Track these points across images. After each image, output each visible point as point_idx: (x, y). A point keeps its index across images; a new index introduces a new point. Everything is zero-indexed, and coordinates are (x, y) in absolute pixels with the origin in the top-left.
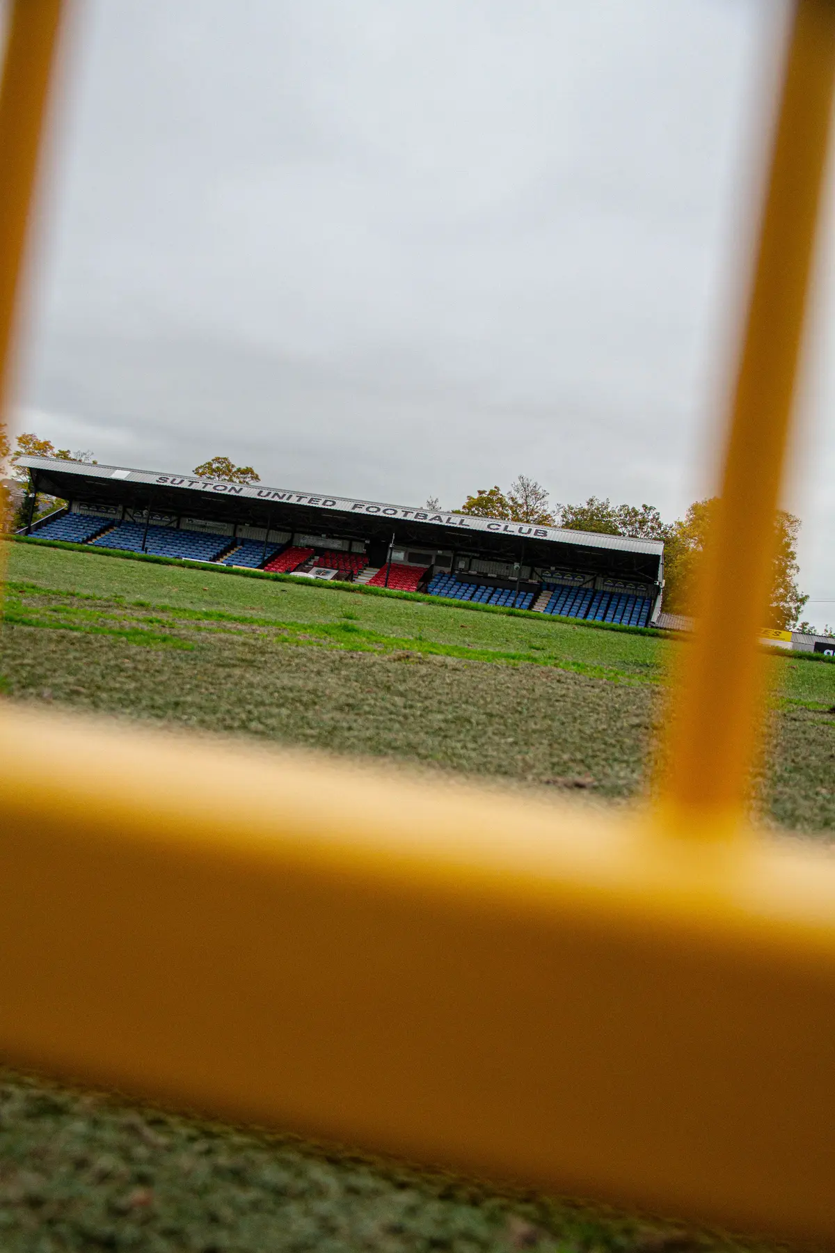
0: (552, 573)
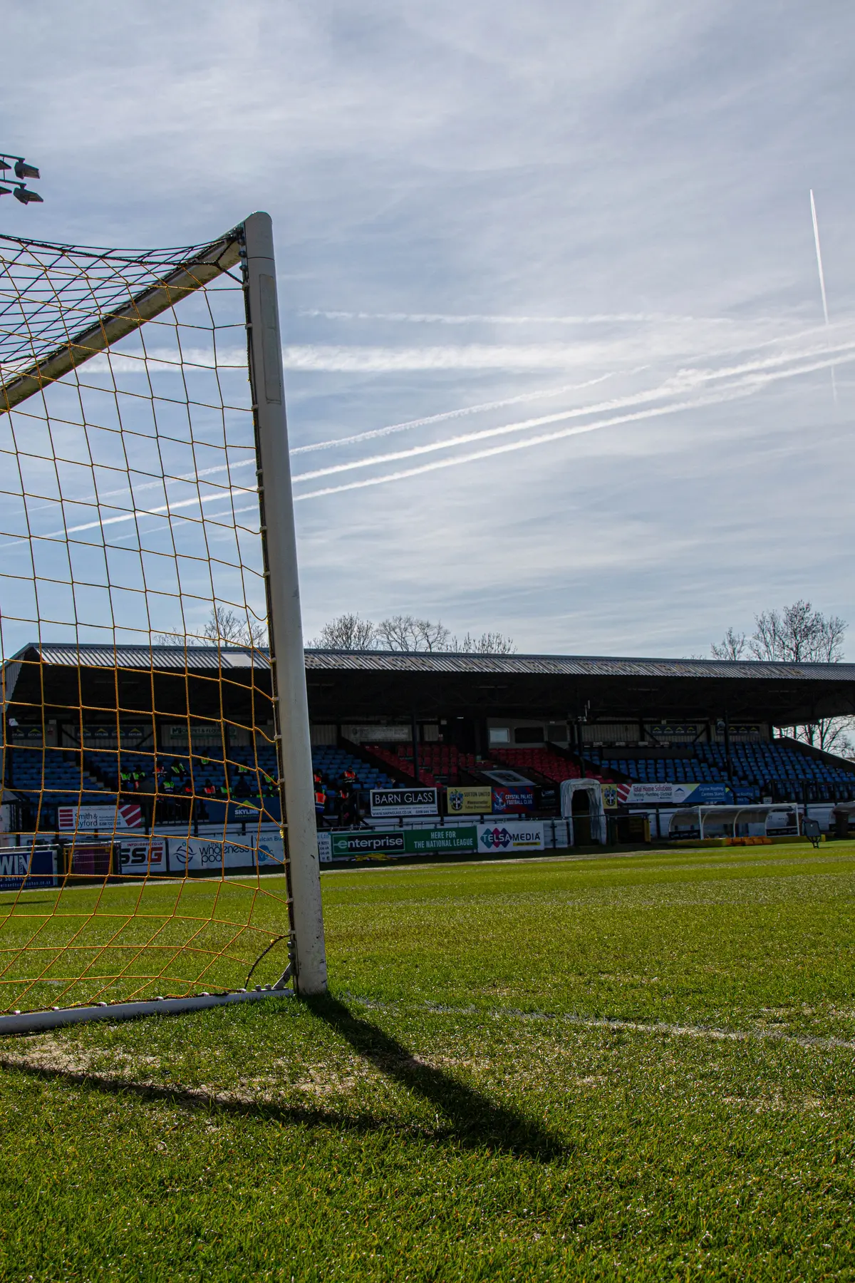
0: (663, 728)
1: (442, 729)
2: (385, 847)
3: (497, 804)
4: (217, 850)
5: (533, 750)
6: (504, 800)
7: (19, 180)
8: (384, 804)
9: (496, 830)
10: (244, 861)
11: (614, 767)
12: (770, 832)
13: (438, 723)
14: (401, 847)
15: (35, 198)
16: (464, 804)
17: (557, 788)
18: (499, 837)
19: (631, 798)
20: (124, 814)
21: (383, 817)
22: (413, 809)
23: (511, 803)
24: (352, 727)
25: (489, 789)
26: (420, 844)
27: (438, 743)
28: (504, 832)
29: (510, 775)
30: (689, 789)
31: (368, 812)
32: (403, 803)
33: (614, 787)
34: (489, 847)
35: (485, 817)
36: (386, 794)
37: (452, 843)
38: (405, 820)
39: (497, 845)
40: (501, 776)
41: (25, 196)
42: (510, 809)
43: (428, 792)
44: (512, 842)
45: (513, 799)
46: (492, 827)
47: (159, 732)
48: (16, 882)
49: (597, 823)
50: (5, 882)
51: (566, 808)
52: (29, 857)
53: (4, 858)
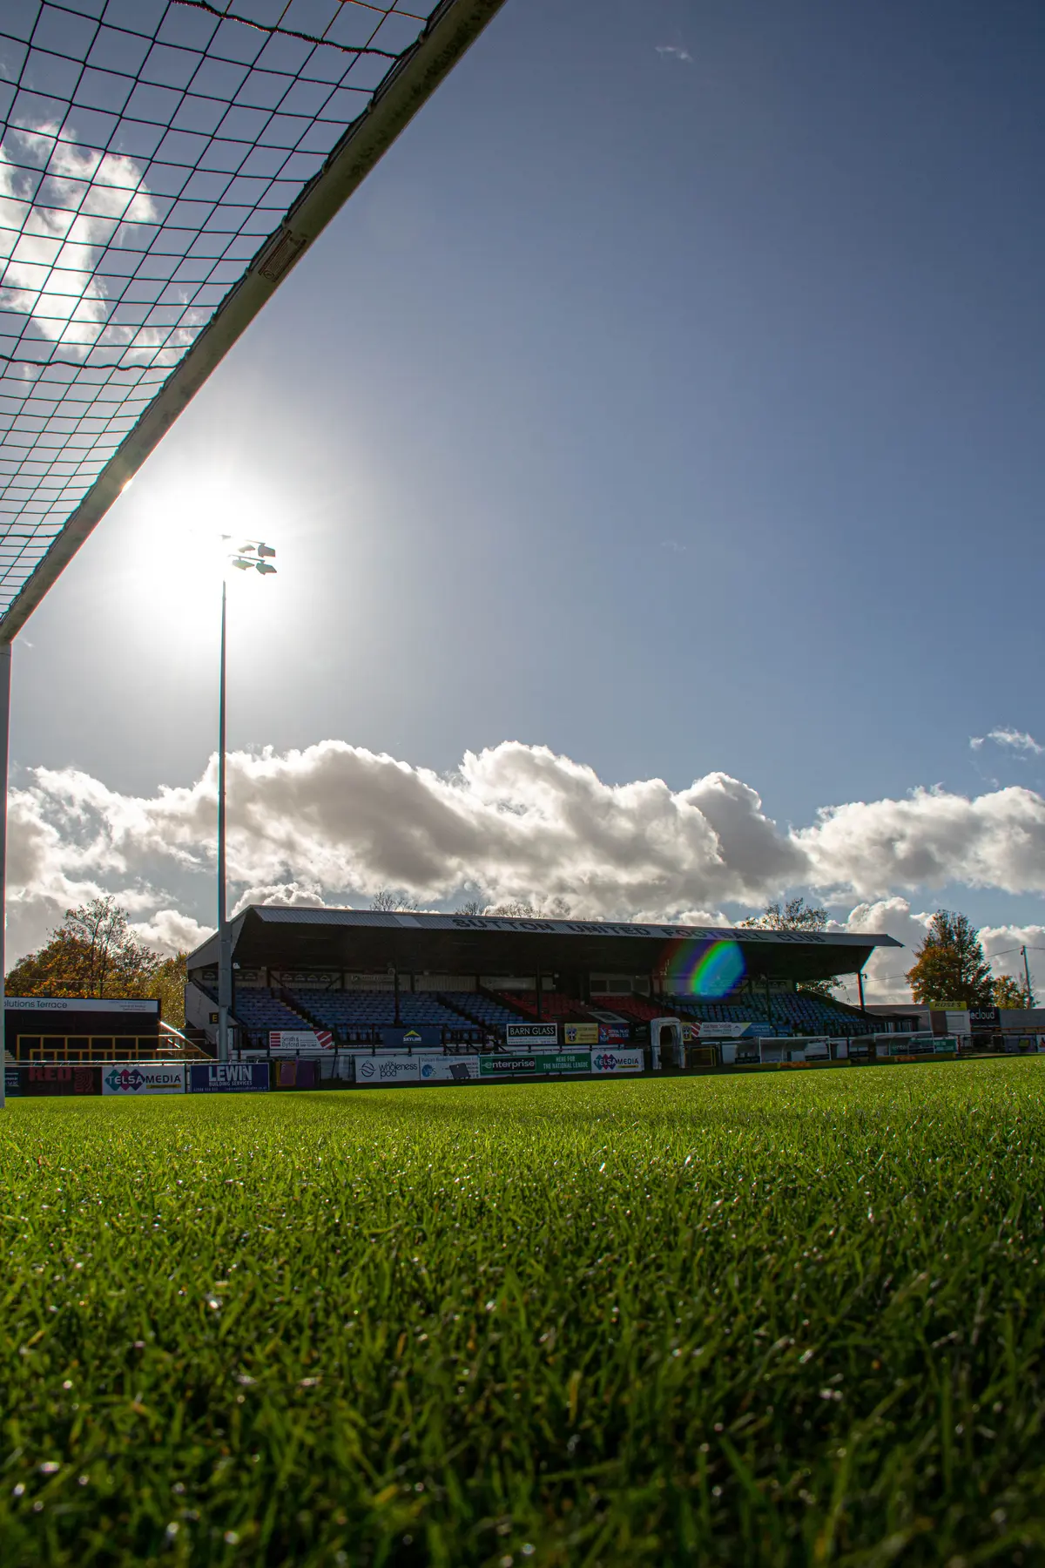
1: (555, 981)
2: (521, 1068)
3: (603, 1036)
4: (393, 1068)
5: (623, 998)
6: (608, 1034)
7: (260, 558)
8: (517, 1035)
9: (605, 1056)
10: (415, 1076)
11: (685, 1010)
12: (808, 1058)
13: (552, 976)
14: (533, 1068)
15: (272, 570)
16: (577, 1037)
17: (648, 1024)
18: (607, 1061)
19: (702, 1034)
20: (319, 1038)
21: (516, 1045)
22: (539, 1040)
23: (613, 1036)
24: (487, 979)
25: (596, 1025)
26: (547, 1066)
27: (553, 991)
28: (612, 1057)
29: (609, 1016)
30: (744, 1026)
31: (505, 1041)
32: (531, 1034)
33: (689, 1024)
34: (600, 1069)
35: (594, 1046)
36: (519, 1027)
37: (573, 1066)
38: (532, 1048)
39: (606, 1067)
40: (603, 1016)
41: (265, 569)
42: (612, 1041)
43: (550, 1026)
44: (617, 1065)
45: (614, 1033)
46: (602, 1054)
47: (342, 979)
48: (240, 1086)
49: (678, 1052)
50: (231, 1086)
51: (656, 1040)
52: (250, 1068)
53: (232, 1068)
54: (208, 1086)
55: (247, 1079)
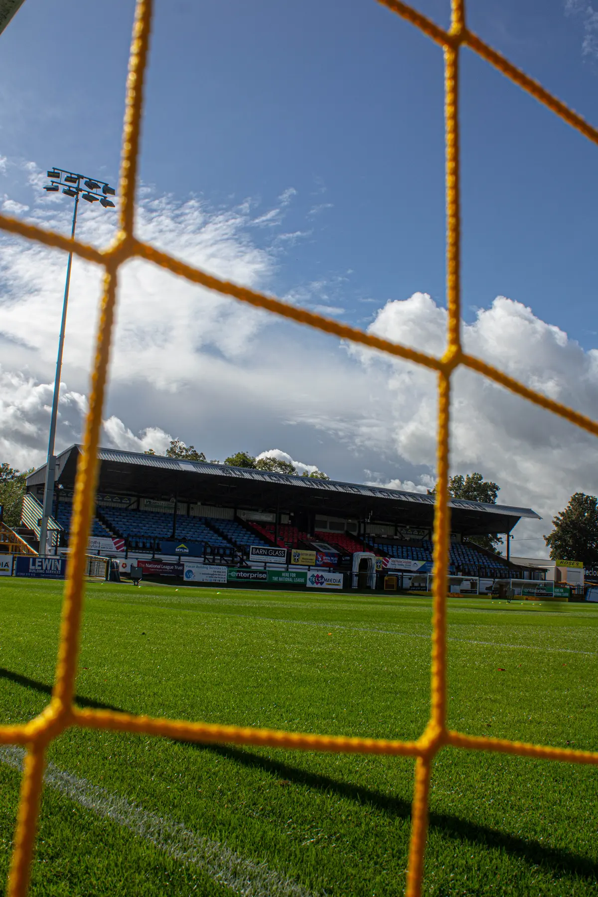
0: (407, 530)
1: (291, 518)
2: (257, 578)
3: (318, 561)
5: (337, 534)
6: (322, 558)
7: (104, 195)
8: (258, 554)
9: (318, 575)
11: (381, 548)
12: (462, 591)
13: (289, 514)
14: (265, 579)
15: (110, 204)
16: (300, 560)
17: (351, 556)
18: (318, 579)
19: (389, 566)
21: (256, 561)
22: (273, 559)
23: (326, 561)
24: (242, 511)
25: (315, 553)
26: (275, 579)
27: (288, 525)
28: (322, 577)
29: (325, 547)
30: (420, 564)
31: (248, 557)
32: (268, 555)
33: (381, 558)
34: (313, 584)
35: (311, 567)
36: (259, 549)
37: (293, 580)
38: (267, 564)
39: (317, 583)
40: (321, 546)
41: (106, 203)
42: (325, 565)
43: (282, 550)
44: (325, 583)
45: (327, 559)
46: (316, 573)
47: (138, 502)
48: (52, 574)
49: (371, 577)
50: (45, 573)
51: (356, 569)
52: (60, 561)
53: (47, 560)
54: (28, 572)
55: (57, 569)
